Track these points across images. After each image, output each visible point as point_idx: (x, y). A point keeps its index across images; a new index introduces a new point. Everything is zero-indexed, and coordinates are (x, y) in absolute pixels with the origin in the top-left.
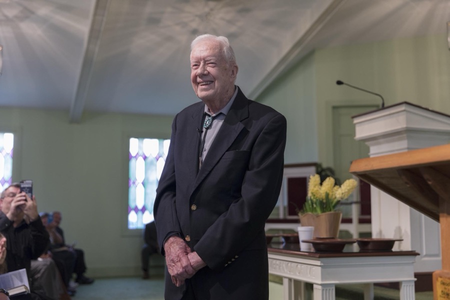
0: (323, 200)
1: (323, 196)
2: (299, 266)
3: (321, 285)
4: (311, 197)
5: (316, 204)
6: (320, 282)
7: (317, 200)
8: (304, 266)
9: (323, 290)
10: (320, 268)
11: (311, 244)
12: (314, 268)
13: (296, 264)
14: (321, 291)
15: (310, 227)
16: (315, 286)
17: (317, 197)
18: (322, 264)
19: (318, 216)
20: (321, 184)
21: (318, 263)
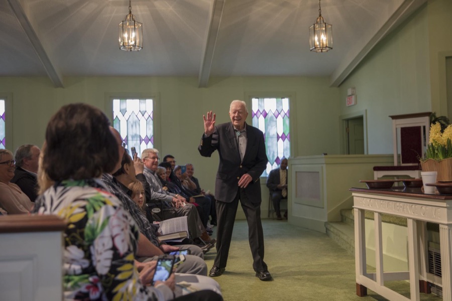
0: (445, 146)
1: (445, 142)
2: (424, 208)
3: (447, 225)
4: (432, 144)
5: (437, 150)
6: (446, 222)
7: (439, 146)
8: (428, 208)
9: (449, 230)
10: (446, 209)
11: (436, 188)
12: (439, 210)
13: (421, 206)
14: (447, 231)
15: (433, 172)
16: (440, 226)
17: (439, 144)
18: (448, 206)
19: (440, 162)
20: (442, 131)
21: (444, 204)
